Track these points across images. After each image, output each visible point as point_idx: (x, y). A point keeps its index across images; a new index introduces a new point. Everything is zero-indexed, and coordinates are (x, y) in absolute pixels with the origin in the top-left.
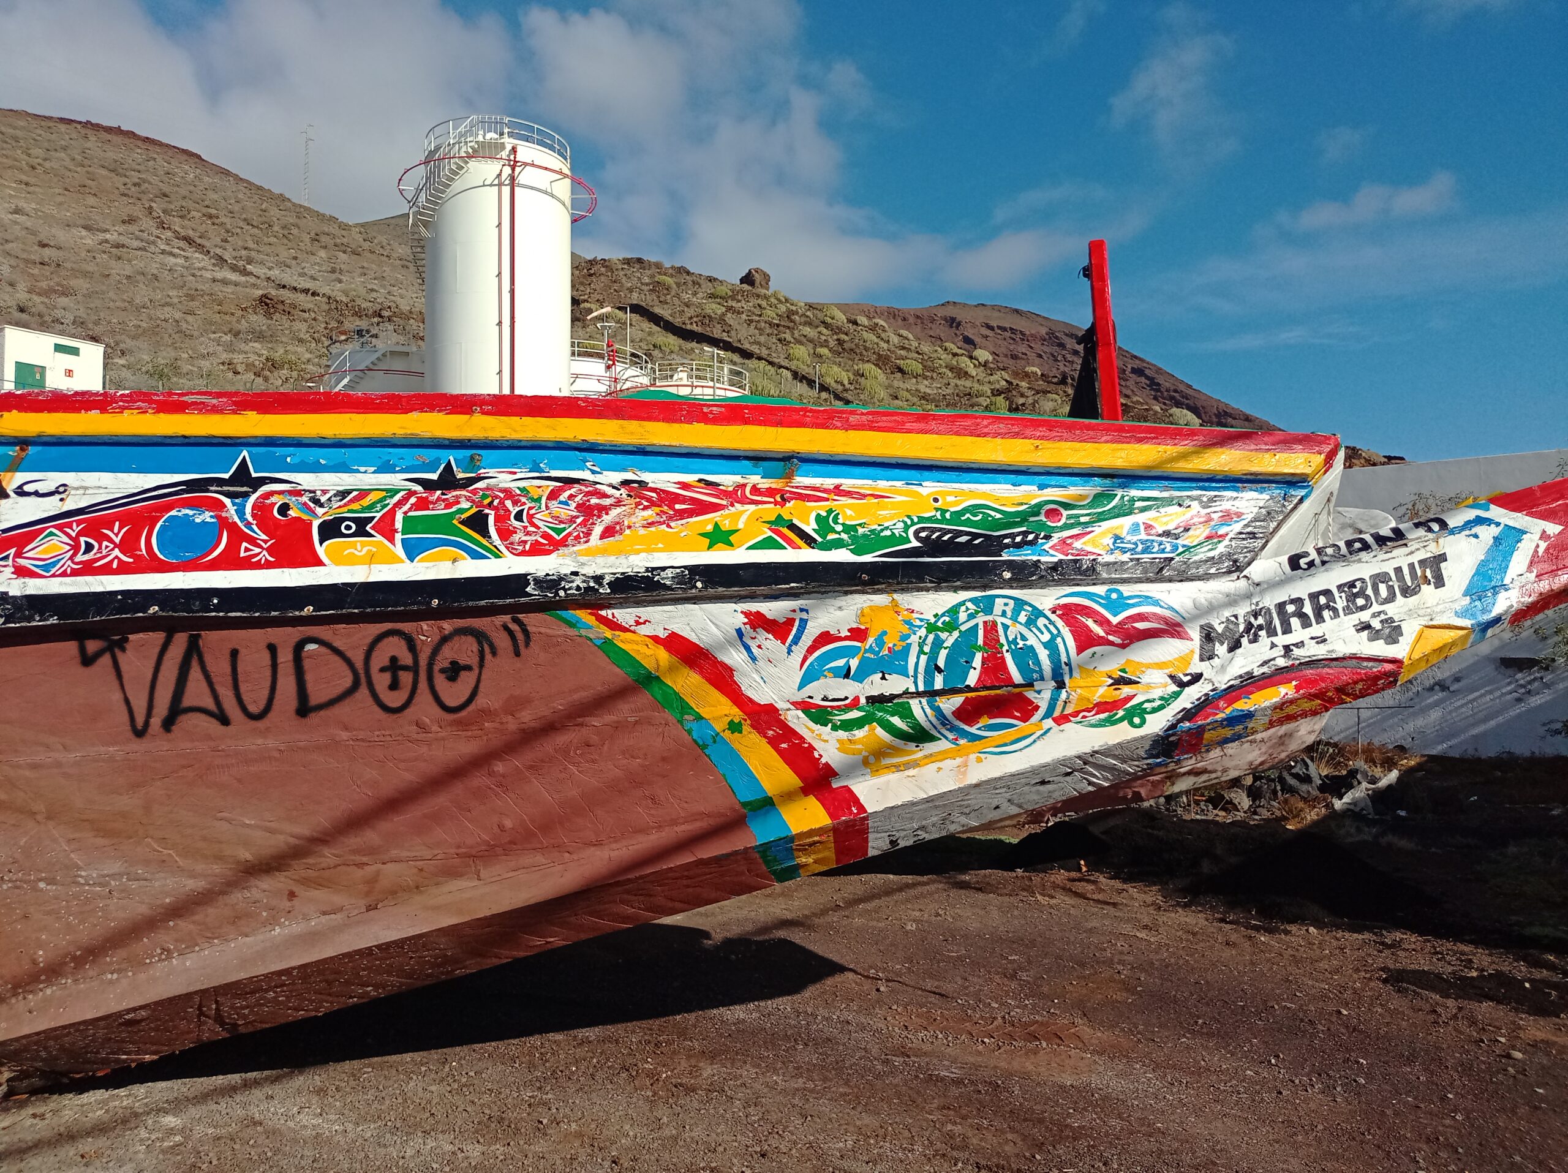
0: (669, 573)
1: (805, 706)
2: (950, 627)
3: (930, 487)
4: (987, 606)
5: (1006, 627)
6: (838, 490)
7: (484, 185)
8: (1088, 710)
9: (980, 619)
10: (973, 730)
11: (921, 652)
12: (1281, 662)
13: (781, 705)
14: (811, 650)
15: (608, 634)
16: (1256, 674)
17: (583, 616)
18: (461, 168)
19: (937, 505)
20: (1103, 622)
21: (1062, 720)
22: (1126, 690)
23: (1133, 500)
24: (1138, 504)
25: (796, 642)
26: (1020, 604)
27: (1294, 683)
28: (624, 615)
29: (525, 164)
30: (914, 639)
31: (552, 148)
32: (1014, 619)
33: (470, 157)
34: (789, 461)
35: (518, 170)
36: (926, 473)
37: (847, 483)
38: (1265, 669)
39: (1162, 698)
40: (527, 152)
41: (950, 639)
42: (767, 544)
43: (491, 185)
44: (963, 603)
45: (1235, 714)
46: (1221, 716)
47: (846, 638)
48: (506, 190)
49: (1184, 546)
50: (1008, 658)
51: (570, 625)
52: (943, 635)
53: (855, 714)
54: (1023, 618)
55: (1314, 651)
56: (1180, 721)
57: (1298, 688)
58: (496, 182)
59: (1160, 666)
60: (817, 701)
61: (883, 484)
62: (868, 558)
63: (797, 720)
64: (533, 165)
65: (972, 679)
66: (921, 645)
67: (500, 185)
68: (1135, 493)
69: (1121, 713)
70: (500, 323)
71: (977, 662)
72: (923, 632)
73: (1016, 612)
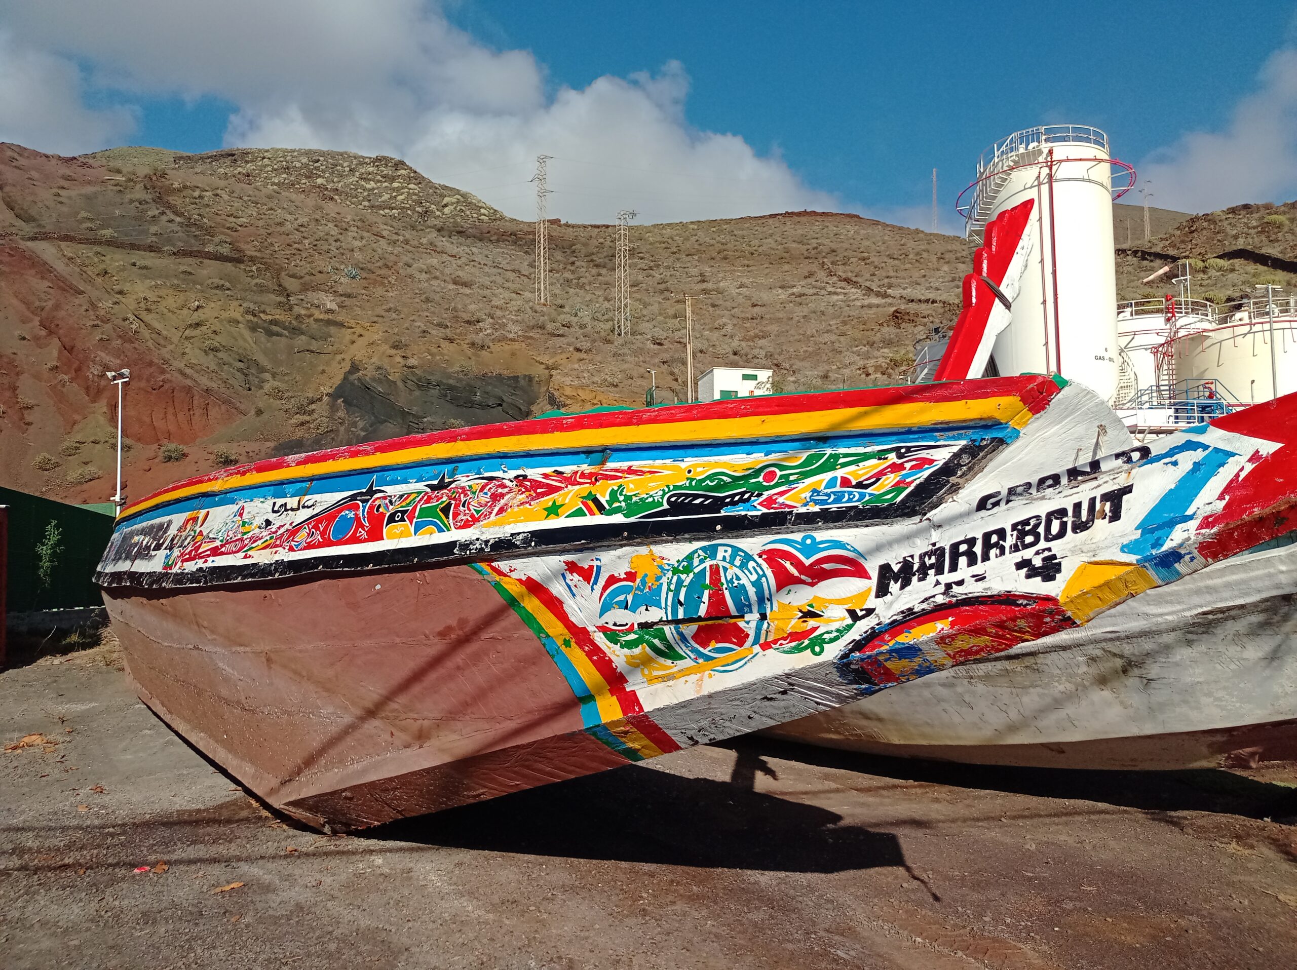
0: (521, 537)
1: (603, 629)
2: (688, 570)
3: (689, 462)
4: (711, 552)
5: (725, 569)
6: (630, 471)
7: (1025, 189)
8: (784, 639)
9: (708, 563)
10: (706, 651)
11: (669, 589)
12: (940, 599)
13: (591, 629)
14: (605, 588)
15: (497, 578)
16: (916, 610)
17: (483, 566)
18: (1005, 180)
19: (689, 475)
20: (798, 564)
21: (766, 646)
22: (812, 623)
23: (836, 457)
24: (842, 461)
25: (595, 583)
26: (736, 550)
27: (950, 619)
28: (503, 565)
29: (1060, 161)
30: (664, 580)
31: (1088, 140)
32: (732, 563)
33: (1012, 169)
34: (603, 453)
35: (1054, 168)
36: (689, 451)
37: (636, 464)
38: (925, 606)
39: (838, 630)
40: (1061, 150)
41: (687, 579)
42: (579, 513)
43: (1031, 187)
44: (696, 551)
45: (897, 646)
46: (885, 648)
47: (624, 580)
48: (1045, 188)
49: (870, 495)
50: (727, 594)
51: (480, 572)
52: (683, 576)
53: (632, 637)
54: (737, 562)
55: (973, 589)
56: (852, 651)
57: (953, 624)
58: (1036, 183)
59: (839, 602)
60: (610, 626)
61: (659, 462)
62: (632, 520)
63: (600, 639)
64: (1068, 160)
65: (702, 611)
66: (669, 584)
67: (1039, 185)
68: (842, 451)
69: (806, 642)
70: (1044, 302)
71: (705, 598)
72: (670, 574)
73: (733, 557)
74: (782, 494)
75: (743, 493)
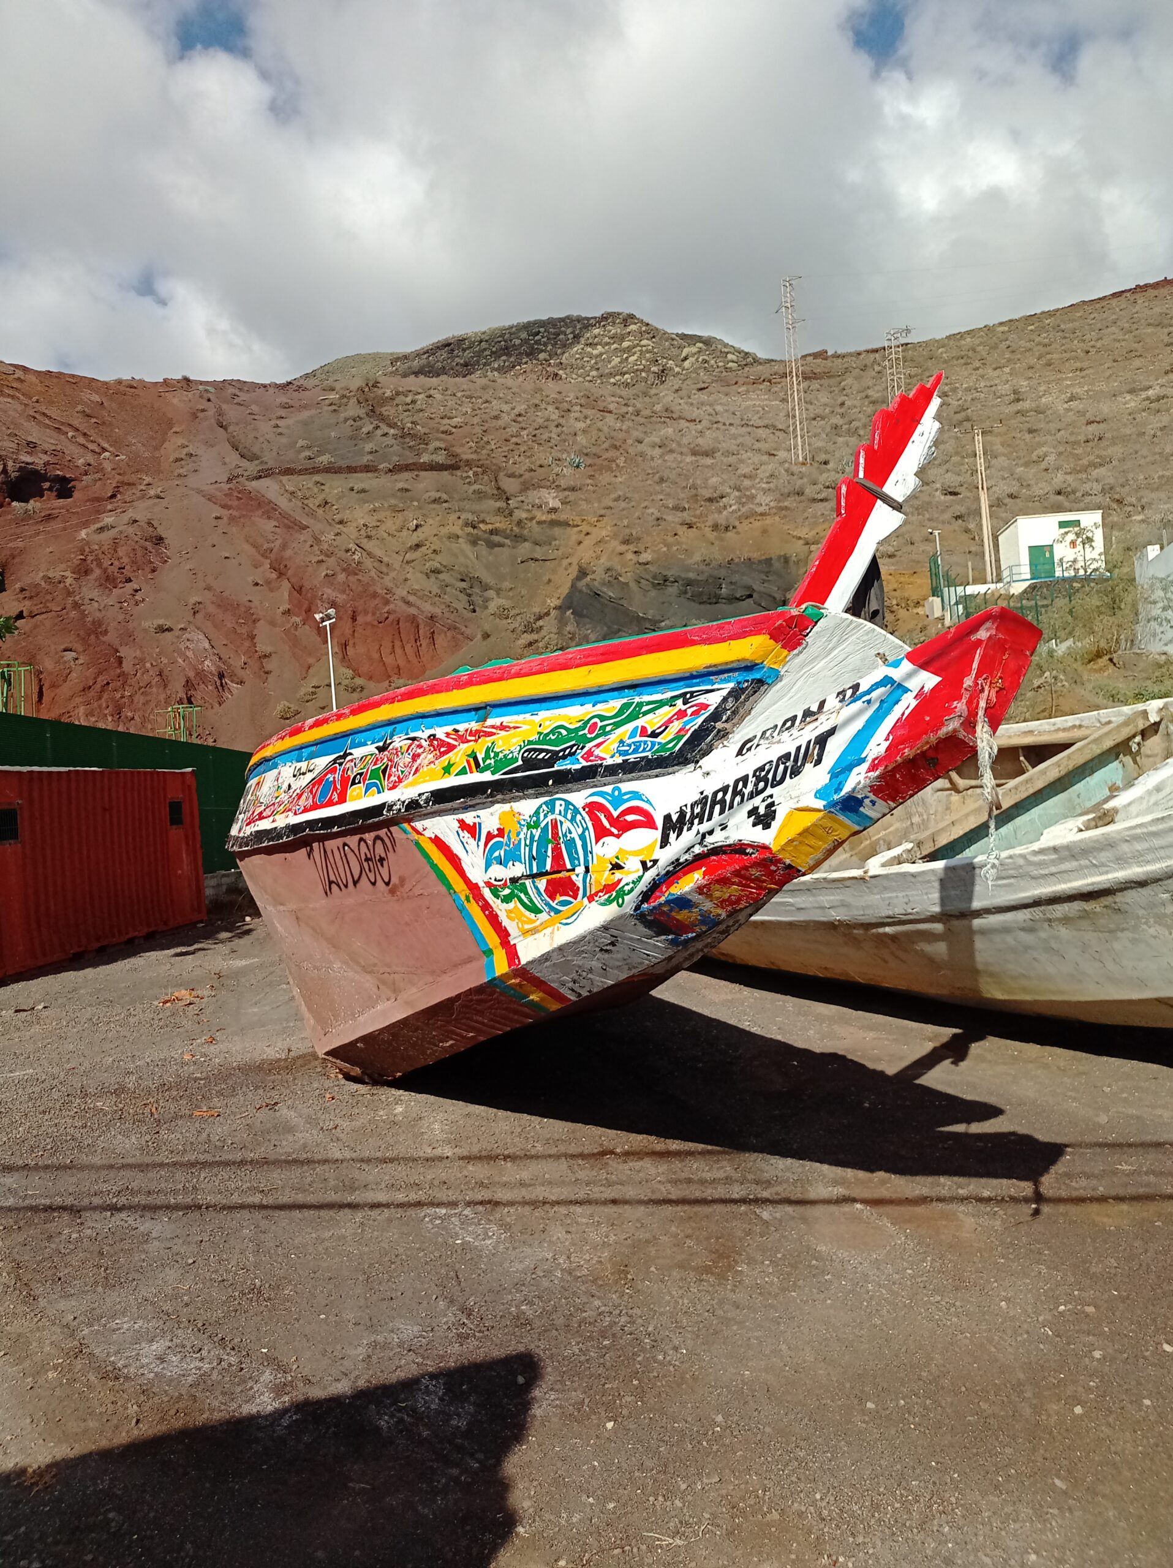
0: (424, 797)
1: (488, 884)
2: (537, 825)
3: (543, 715)
4: (551, 806)
5: (561, 823)
6: (502, 727)
8: (601, 891)
9: (550, 817)
10: (554, 904)
11: (526, 845)
12: (697, 850)
13: (481, 884)
14: (486, 845)
15: (416, 837)
16: (681, 860)
17: (405, 826)
19: (539, 730)
20: (609, 816)
21: (591, 899)
22: (618, 874)
23: (640, 705)
24: (645, 708)
25: (479, 840)
26: (568, 803)
27: (704, 869)
28: (419, 825)
30: (522, 836)
32: (565, 817)
34: (481, 710)
36: (544, 705)
37: (506, 720)
38: (688, 857)
39: (633, 882)
41: (537, 833)
42: (463, 772)
44: (541, 806)
45: (670, 897)
46: (663, 899)
47: (497, 836)
49: (659, 743)
50: (563, 846)
51: (405, 831)
52: (534, 831)
53: (507, 891)
54: (569, 816)
55: (718, 838)
56: (642, 902)
57: (705, 874)
59: (635, 853)
60: (493, 881)
61: (521, 717)
62: (497, 777)
63: (487, 893)
65: (548, 867)
66: (525, 839)
68: (646, 698)
69: (614, 893)
71: (550, 853)
72: (525, 829)
73: (566, 810)
74: (598, 745)
75: (571, 747)
